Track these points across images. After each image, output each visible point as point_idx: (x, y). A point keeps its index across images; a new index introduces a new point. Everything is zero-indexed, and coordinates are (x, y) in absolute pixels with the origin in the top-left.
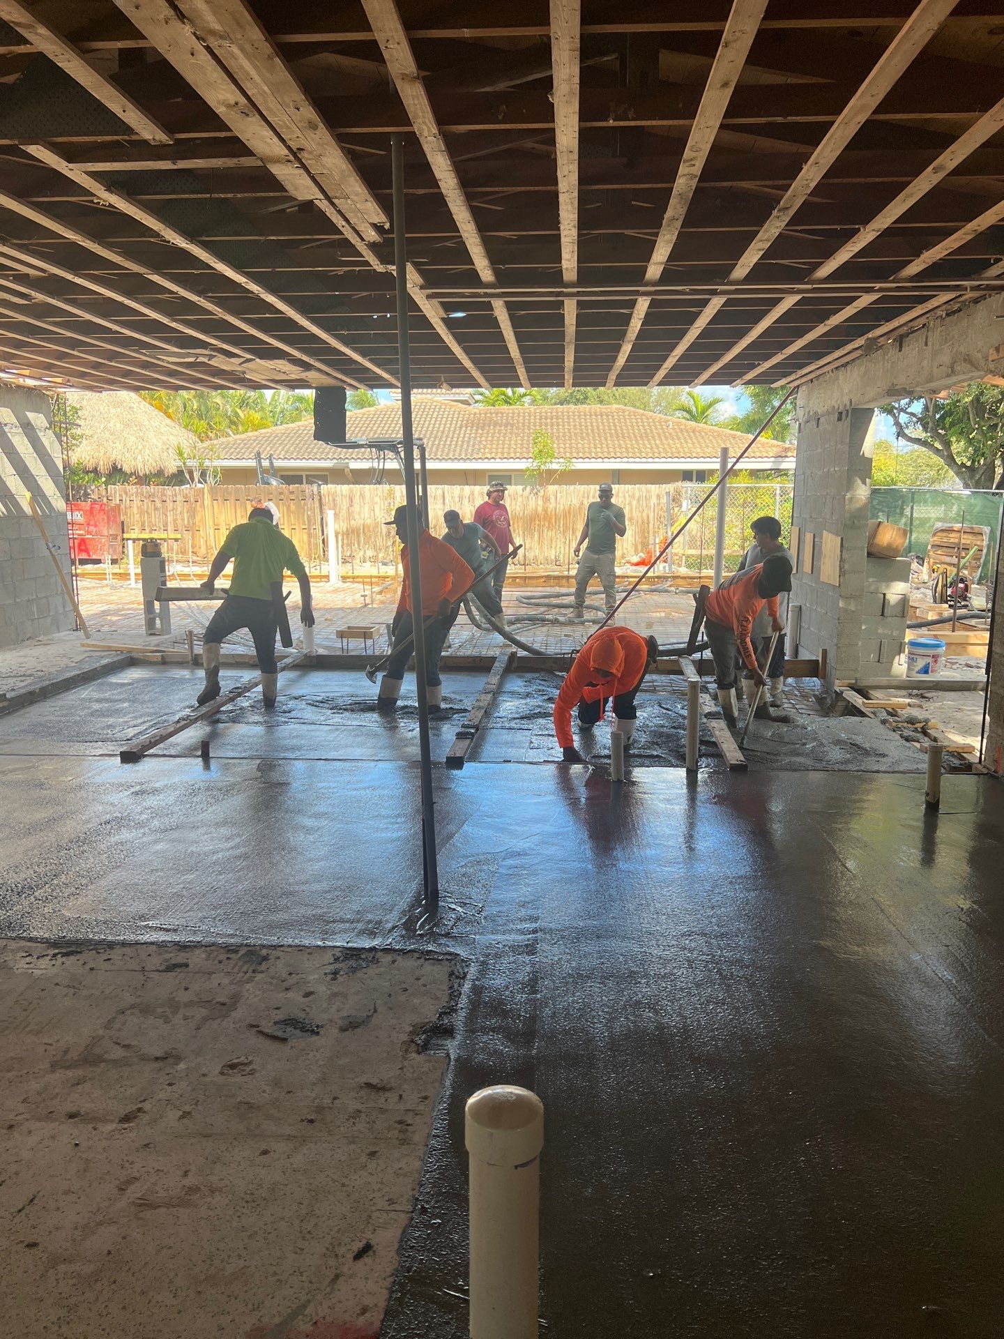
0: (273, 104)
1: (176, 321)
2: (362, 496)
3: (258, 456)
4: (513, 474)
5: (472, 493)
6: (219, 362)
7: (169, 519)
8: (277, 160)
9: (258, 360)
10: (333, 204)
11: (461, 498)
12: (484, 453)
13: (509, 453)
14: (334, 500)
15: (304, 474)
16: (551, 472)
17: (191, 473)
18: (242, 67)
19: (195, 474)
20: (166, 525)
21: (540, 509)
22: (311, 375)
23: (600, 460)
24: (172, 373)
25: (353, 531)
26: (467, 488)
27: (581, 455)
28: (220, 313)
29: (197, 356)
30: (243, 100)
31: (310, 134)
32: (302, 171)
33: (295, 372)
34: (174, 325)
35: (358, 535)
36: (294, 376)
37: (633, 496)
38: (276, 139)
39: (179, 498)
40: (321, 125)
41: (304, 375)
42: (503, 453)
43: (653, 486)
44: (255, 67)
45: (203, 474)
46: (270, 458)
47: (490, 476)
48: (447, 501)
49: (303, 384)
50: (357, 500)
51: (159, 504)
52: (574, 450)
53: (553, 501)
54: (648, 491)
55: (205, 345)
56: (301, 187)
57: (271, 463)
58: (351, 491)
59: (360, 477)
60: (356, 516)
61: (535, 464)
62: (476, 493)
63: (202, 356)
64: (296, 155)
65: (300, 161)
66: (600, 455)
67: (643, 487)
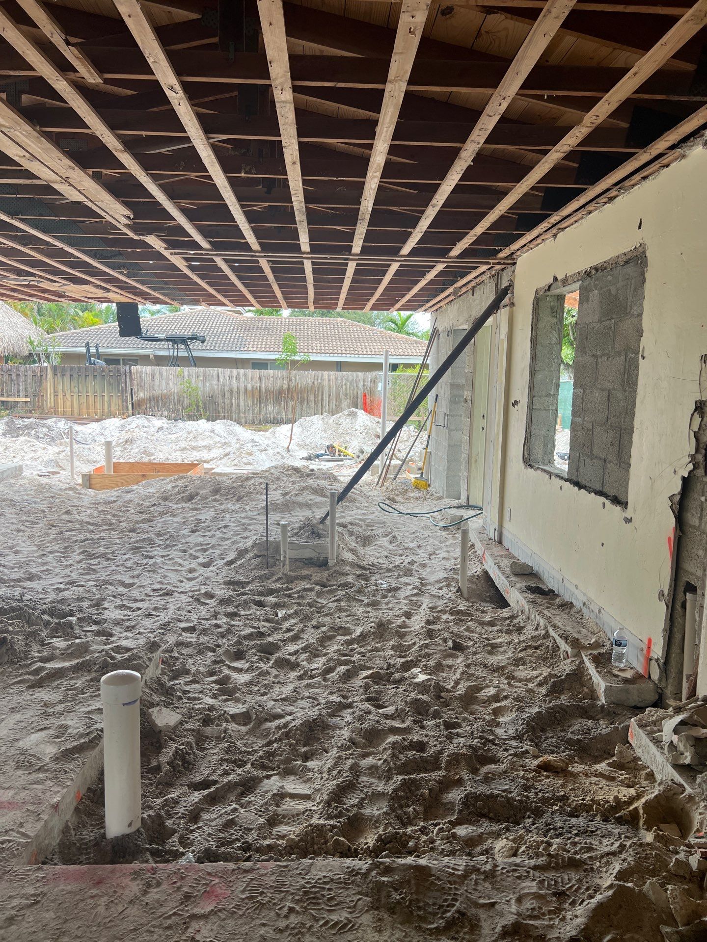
0: (46, 157)
1: (10, 260)
2: (161, 374)
3: (87, 346)
4: (269, 362)
5: (238, 374)
6: (45, 285)
7: (21, 388)
8: (56, 182)
9: (72, 285)
10: (95, 204)
11: (230, 377)
12: (248, 348)
13: (265, 348)
14: (141, 377)
15: (121, 358)
16: (294, 362)
17: (38, 355)
18: (23, 141)
19: (41, 356)
20: (18, 391)
21: (285, 387)
22: (110, 295)
23: (328, 355)
24: (14, 290)
25: (154, 399)
26: (235, 371)
27: (314, 351)
28: (40, 257)
29: (30, 281)
30: (27, 155)
31: (71, 171)
32: (71, 188)
33: (100, 293)
34: (9, 262)
35: (158, 402)
36: (100, 296)
37: (347, 380)
38: (51, 172)
39: (30, 373)
40: (76, 168)
41: (106, 295)
42: (261, 348)
43: (360, 373)
44: (32, 142)
45: (48, 357)
46: (97, 347)
47: (253, 363)
48: (221, 379)
49: (108, 300)
50: (157, 376)
51: (14, 377)
52: (310, 347)
53: (293, 381)
54: (357, 376)
55: (34, 275)
56: (74, 196)
57: (97, 350)
58: (153, 371)
59: (160, 361)
60: (156, 388)
61: (283, 356)
62: (241, 374)
63: (33, 281)
64: (66, 180)
65: (69, 183)
66: (327, 351)
67: (355, 374)
